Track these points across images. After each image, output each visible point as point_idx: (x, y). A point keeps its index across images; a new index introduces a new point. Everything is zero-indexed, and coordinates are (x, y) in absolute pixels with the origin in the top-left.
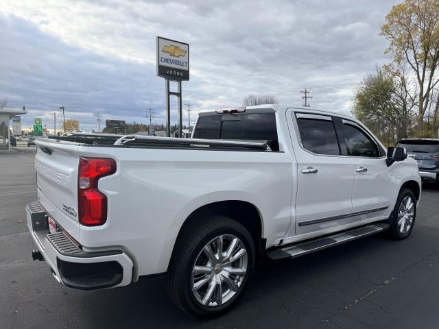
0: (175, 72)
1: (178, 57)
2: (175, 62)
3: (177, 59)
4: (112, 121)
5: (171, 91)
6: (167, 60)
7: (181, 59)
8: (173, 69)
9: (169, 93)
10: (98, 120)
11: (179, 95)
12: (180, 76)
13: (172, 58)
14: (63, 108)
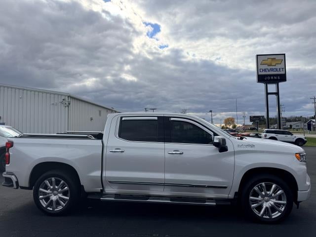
0: (272, 78)
1: (275, 66)
2: (272, 70)
3: (273, 67)
4: (254, 117)
5: (269, 92)
6: (265, 70)
7: (278, 67)
8: (270, 75)
9: (268, 94)
10: (244, 117)
11: (277, 94)
12: (277, 80)
13: (269, 68)
14: (211, 111)
